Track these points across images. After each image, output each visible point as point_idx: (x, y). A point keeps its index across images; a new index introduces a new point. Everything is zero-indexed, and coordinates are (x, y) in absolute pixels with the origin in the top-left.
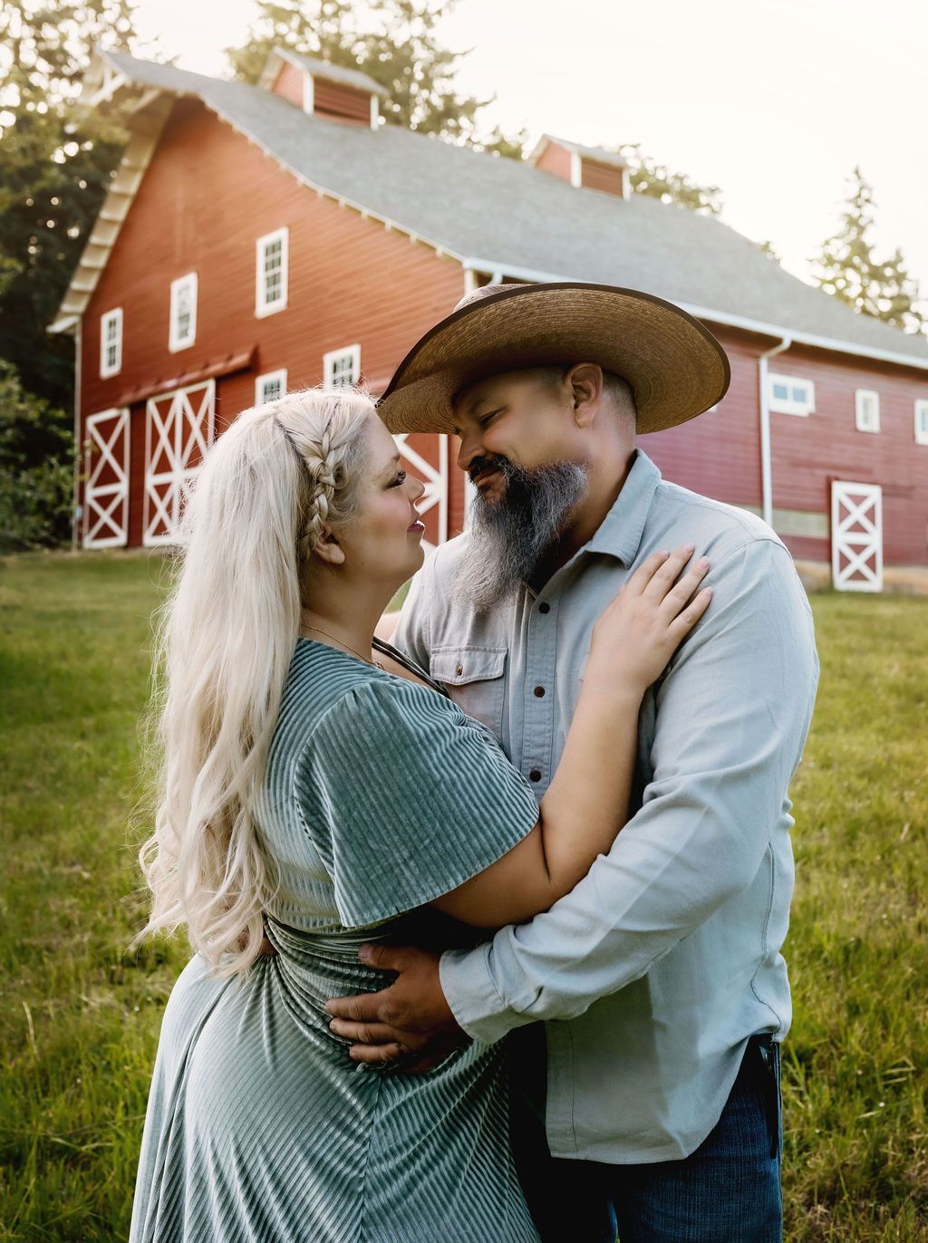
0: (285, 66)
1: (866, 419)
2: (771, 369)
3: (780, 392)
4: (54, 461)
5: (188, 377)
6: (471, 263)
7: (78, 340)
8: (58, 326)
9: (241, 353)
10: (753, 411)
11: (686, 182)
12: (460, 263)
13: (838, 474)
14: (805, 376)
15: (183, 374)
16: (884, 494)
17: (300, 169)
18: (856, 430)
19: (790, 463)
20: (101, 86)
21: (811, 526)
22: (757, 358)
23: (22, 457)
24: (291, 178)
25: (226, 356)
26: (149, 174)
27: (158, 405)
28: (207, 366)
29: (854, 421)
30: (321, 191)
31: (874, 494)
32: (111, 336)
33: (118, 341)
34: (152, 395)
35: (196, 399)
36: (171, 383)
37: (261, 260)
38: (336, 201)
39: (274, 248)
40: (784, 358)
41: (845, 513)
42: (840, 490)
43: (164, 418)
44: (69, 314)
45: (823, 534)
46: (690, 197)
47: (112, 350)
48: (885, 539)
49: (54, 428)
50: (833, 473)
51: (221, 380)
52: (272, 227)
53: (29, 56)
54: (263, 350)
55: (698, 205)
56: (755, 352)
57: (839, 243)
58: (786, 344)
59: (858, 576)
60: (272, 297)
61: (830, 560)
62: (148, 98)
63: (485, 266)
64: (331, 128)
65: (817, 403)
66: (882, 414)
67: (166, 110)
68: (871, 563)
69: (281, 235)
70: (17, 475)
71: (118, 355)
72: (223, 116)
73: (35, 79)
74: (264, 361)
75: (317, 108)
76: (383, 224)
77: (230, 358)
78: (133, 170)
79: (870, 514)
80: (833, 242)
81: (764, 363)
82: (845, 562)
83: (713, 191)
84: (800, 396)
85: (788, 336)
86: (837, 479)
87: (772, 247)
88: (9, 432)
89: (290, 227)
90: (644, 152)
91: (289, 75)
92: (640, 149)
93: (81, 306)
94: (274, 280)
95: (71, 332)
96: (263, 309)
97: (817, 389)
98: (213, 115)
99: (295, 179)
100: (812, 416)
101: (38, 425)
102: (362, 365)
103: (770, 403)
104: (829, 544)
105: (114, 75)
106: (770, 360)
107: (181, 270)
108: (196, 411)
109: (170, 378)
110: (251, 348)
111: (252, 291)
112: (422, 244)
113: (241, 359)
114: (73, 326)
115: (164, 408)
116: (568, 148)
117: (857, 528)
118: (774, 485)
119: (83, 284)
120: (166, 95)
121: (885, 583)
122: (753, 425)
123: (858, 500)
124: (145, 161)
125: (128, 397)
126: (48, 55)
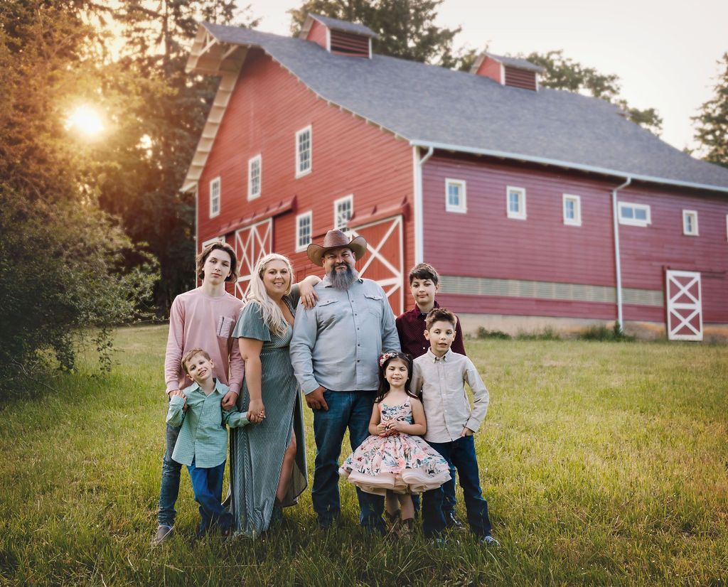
0: (315, 24)
1: (690, 229)
2: (620, 198)
3: (627, 213)
4: (137, 270)
5: (258, 216)
6: (415, 142)
7: (197, 196)
8: (185, 188)
9: (287, 201)
10: (608, 225)
11: (594, 73)
12: (407, 143)
13: (671, 265)
14: (643, 202)
15: (255, 215)
16: (702, 277)
17: (318, 89)
18: (683, 235)
19: (633, 257)
20: (204, 45)
21: (652, 299)
22: (611, 191)
23: (123, 268)
24: (312, 94)
25: (279, 203)
26: (235, 95)
27: (241, 234)
28: (268, 210)
29: (682, 230)
30: (329, 101)
31: (697, 277)
32: (215, 193)
33: (219, 196)
34: (237, 228)
35: (262, 229)
36: (247, 221)
37: (298, 144)
38: (338, 107)
39: (304, 137)
40: (629, 191)
41: (675, 290)
42: (670, 275)
43: (244, 243)
44: (192, 181)
45: (660, 304)
46: (598, 84)
47: (215, 201)
48: (703, 306)
49: (142, 252)
50: (666, 264)
51: (276, 217)
52: (304, 125)
53: (172, 25)
54: (299, 199)
55: (603, 89)
56: (610, 188)
57: (714, 106)
58: (629, 181)
59: (685, 330)
60: (304, 167)
61: (666, 321)
62: (232, 49)
63: (424, 143)
64: (342, 60)
65: (653, 219)
66: (700, 224)
67: (243, 56)
68: (695, 322)
69: (309, 128)
70: (120, 279)
71: (219, 204)
72: (275, 58)
73: (176, 38)
74: (300, 206)
75: (333, 48)
76: (364, 119)
77: (281, 204)
78: (225, 92)
79: (694, 290)
80: (710, 105)
81: (615, 195)
82: (676, 322)
83: (612, 78)
84: (641, 215)
85: (629, 176)
86: (669, 268)
87: (656, 113)
88: (117, 256)
89: (312, 124)
90: (565, 56)
91: (317, 30)
92: (562, 55)
93: (198, 176)
94: (304, 157)
95: (191, 191)
96: (299, 174)
97: (652, 210)
98: (269, 58)
99: (315, 95)
100: (649, 227)
101: (134, 251)
102: (354, 207)
103: (620, 219)
104: (665, 310)
105: (211, 39)
106: (619, 192)
107: (253, 152)
108: (262, 237)
109: (247, 218)
110: (293, 197)
111: (293, 163)
112: (386, 132)
113: (287, 205)
114: (194, 187)
115: (245, 235)
116: (498, 61)
117: (684, 299)
118: (622, 273)
119: (199, 162)
120: (242, 47)
121: (705, 335)
122: (608, 234)
123: (685, 281)
124: (232, 88)
125: (225, 230)
126: (182, 23)
